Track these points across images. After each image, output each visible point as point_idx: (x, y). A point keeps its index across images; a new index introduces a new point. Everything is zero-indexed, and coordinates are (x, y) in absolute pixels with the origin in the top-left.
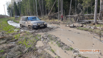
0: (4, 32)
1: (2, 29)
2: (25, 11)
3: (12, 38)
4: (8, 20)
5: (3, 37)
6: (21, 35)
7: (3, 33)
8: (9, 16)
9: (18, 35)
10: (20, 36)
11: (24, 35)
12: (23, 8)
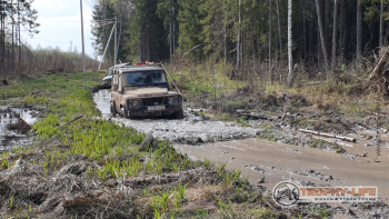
0: (82, 164)
1: (66, 142)
2: (206, 29)
3: (135, 213)
4: (96, 90)
5: (79, 194)
6: (194, 193)
7: (76, 171)
8: (100, 59)
9: (173, 196)
10: (185, 202)
11: (210, 198)
12: (194, 12)
